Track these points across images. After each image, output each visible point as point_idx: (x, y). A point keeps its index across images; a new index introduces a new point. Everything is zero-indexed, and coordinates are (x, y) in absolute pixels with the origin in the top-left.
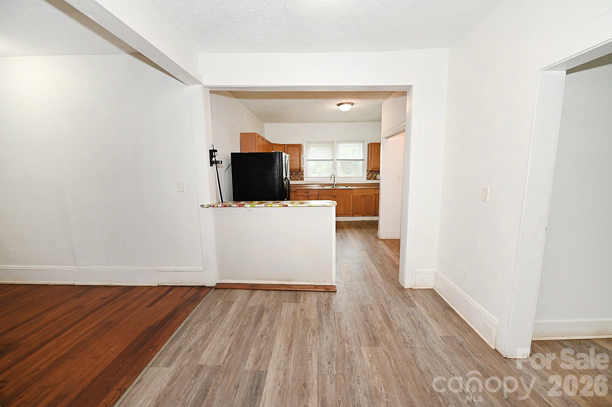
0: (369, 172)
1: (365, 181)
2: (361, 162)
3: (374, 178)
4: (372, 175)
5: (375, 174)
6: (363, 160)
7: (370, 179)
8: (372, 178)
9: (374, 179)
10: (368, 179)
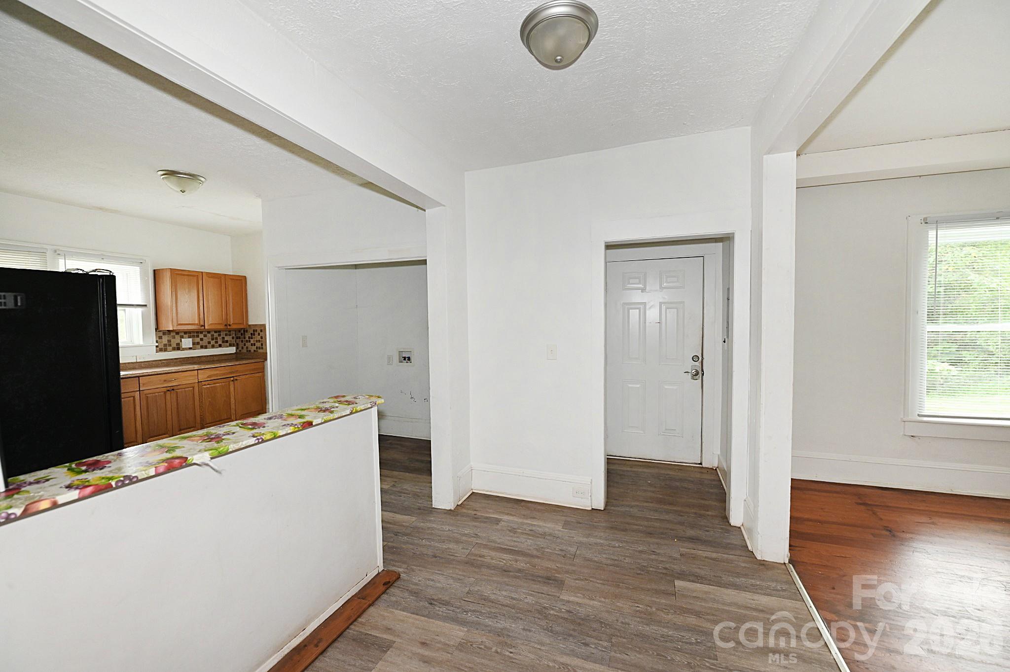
0: (161, 334)
1: (153, 355)
2: (140, 310)
3: (175, 346)
4: (169, 341)
5: (177, 337)
6: (146, 305)
7: (166, 350)
8: (169, 348)
9: (174, 349)
10: (159, 349)
